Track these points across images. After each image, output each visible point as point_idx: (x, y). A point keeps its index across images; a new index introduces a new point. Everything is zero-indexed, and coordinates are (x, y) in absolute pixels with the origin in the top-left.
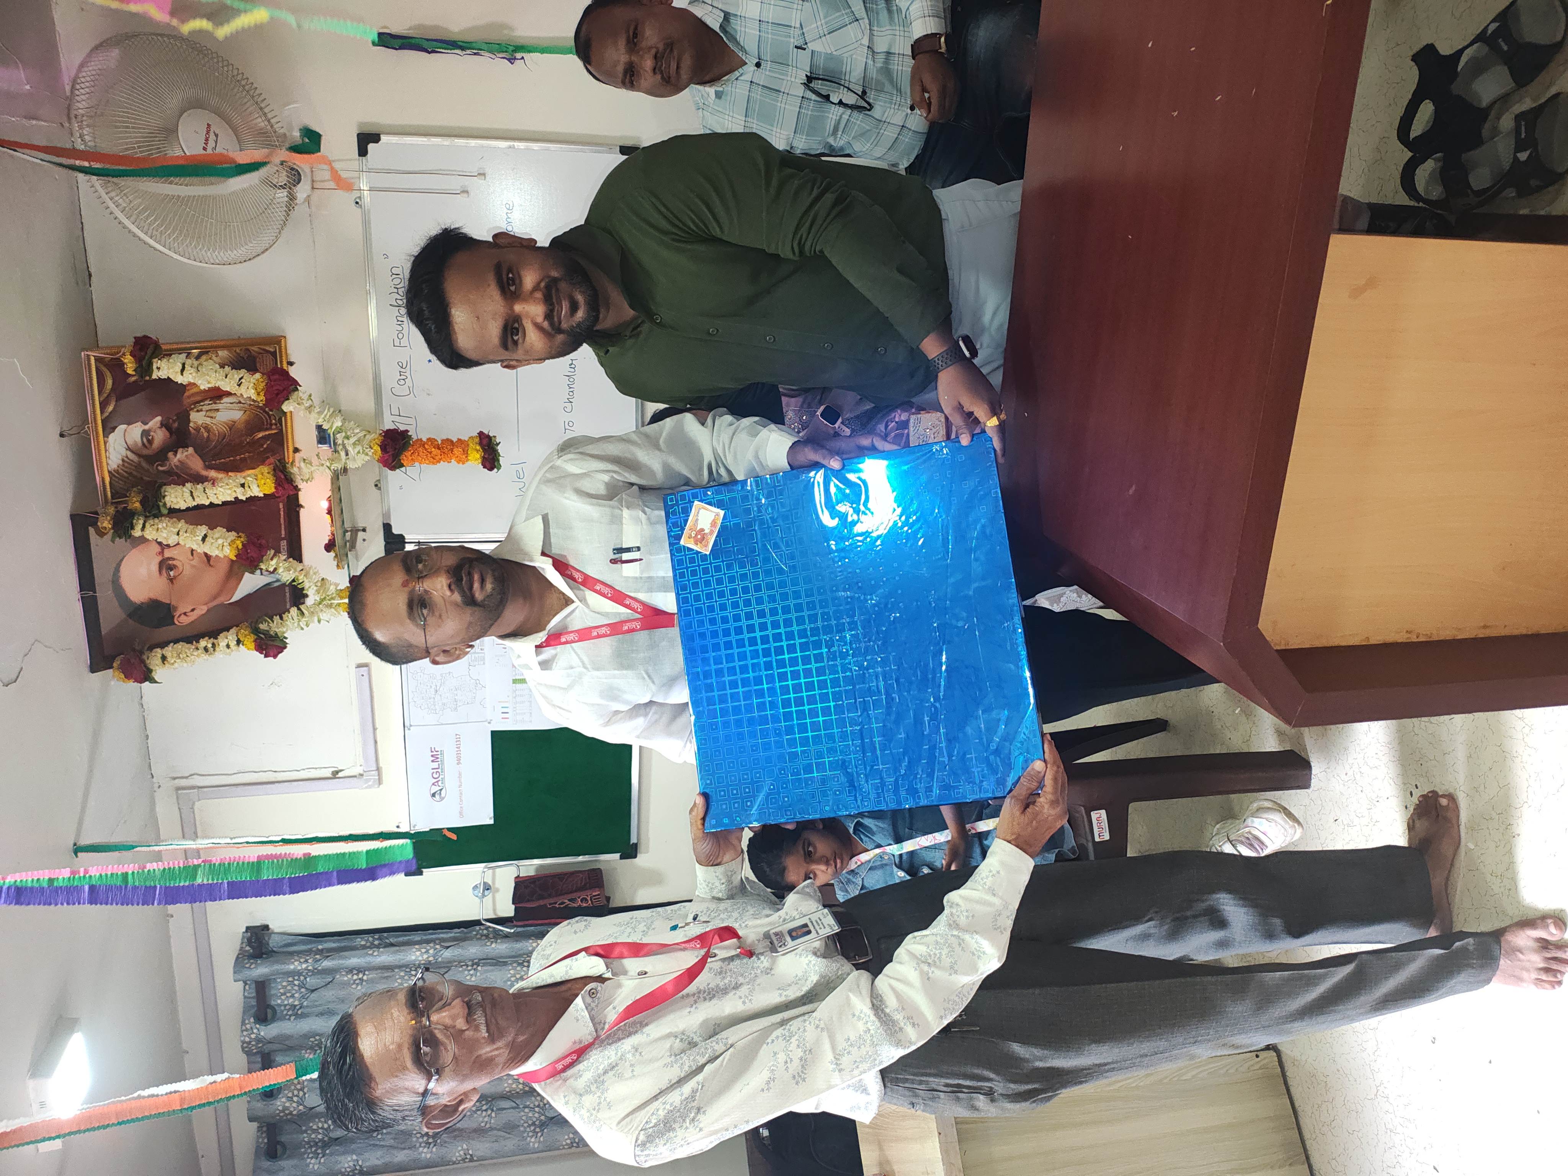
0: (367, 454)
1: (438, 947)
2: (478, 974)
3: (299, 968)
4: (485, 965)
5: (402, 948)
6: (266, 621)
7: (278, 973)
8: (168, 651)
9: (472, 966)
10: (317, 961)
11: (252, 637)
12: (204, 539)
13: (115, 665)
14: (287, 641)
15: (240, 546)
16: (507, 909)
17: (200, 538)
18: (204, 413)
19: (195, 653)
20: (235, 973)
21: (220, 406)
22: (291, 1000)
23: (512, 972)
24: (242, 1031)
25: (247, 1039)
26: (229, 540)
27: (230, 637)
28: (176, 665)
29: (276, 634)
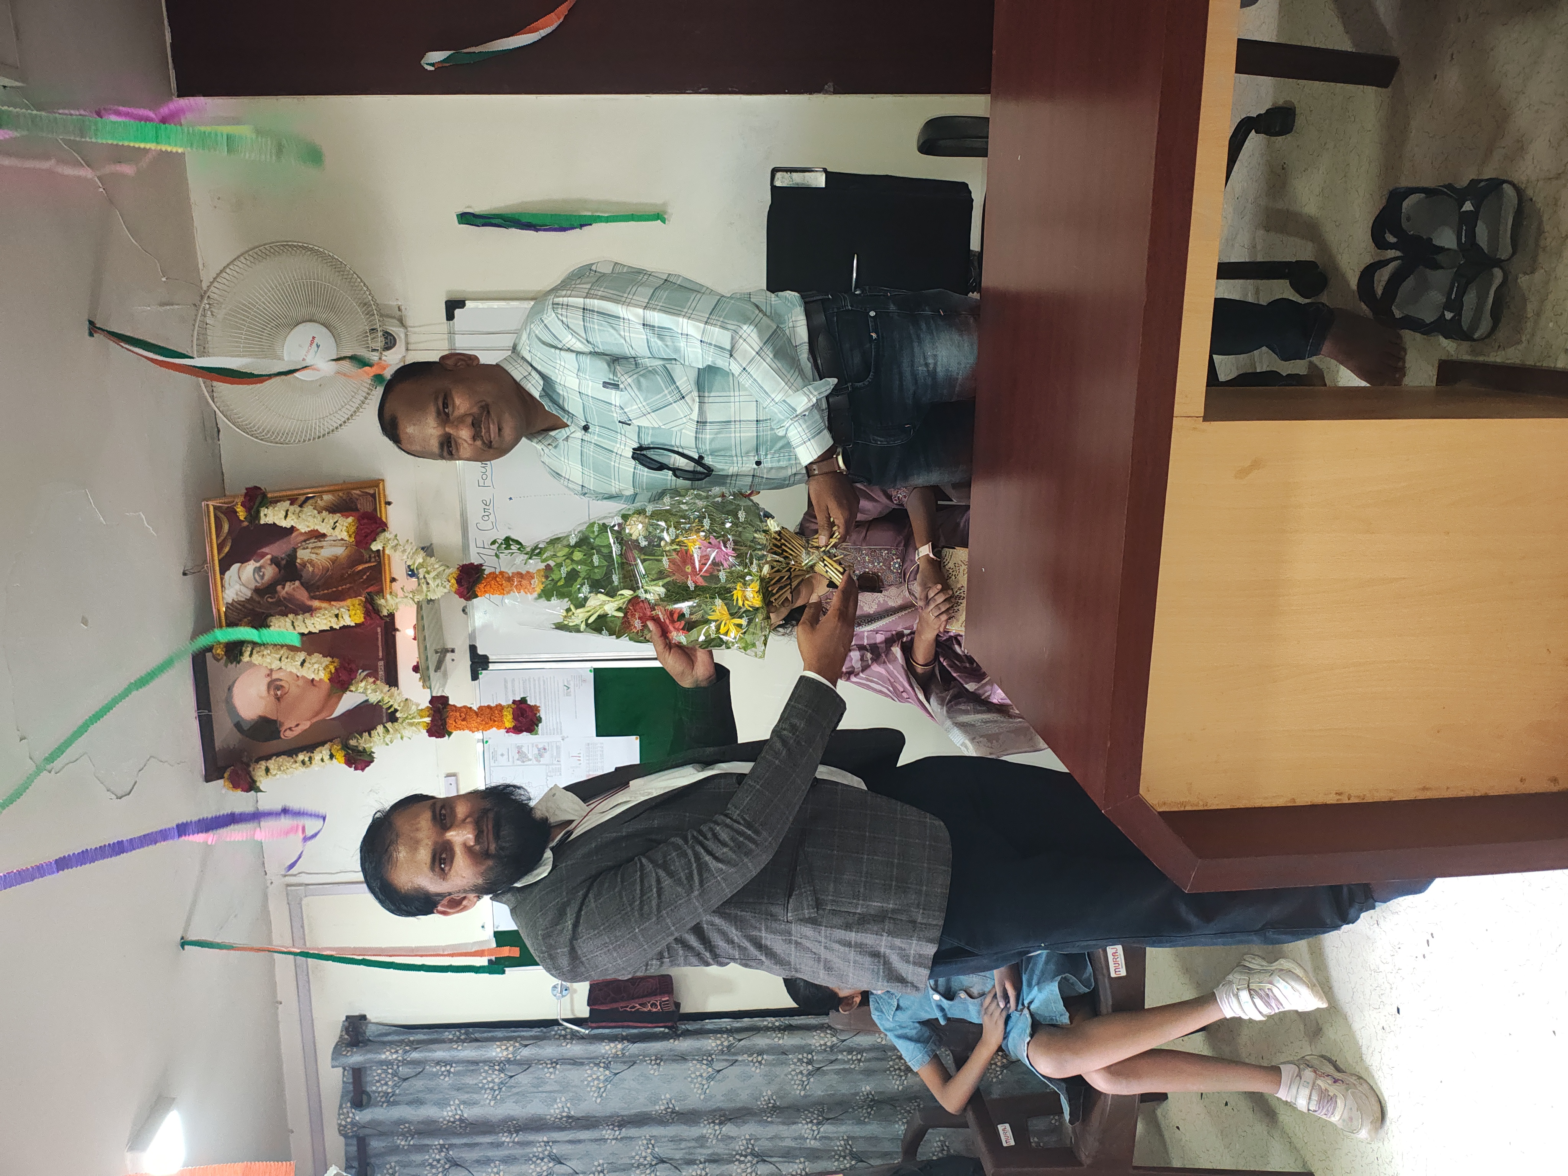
0: (445, 587)
1: (517, 1044)
2: (557, 1072)
3: (390, 1058)
4: (562, 1064)
5: (484, 1044)
6: (355, 737)
7: (371, 1061)
8: (272, 764)
9: (552, 1063)
10: (406, 1052)
11: (343, 753)
12: (302, 664)
13: (226, 775)
14: (375, 755)
15: (333, 671)
16: (584, 1011)
17: (299, 663)
18: (309, 550)
19: (294, 766)
20: (333, 1059)
21: (324, 544)
22: (385, 1088)
23: (589, 1072)
24: (339, 1115)
25: (343, 1123)
26: (324, 665)
27: (323, 753)
28: (278, 776)
29: (364, 749)
